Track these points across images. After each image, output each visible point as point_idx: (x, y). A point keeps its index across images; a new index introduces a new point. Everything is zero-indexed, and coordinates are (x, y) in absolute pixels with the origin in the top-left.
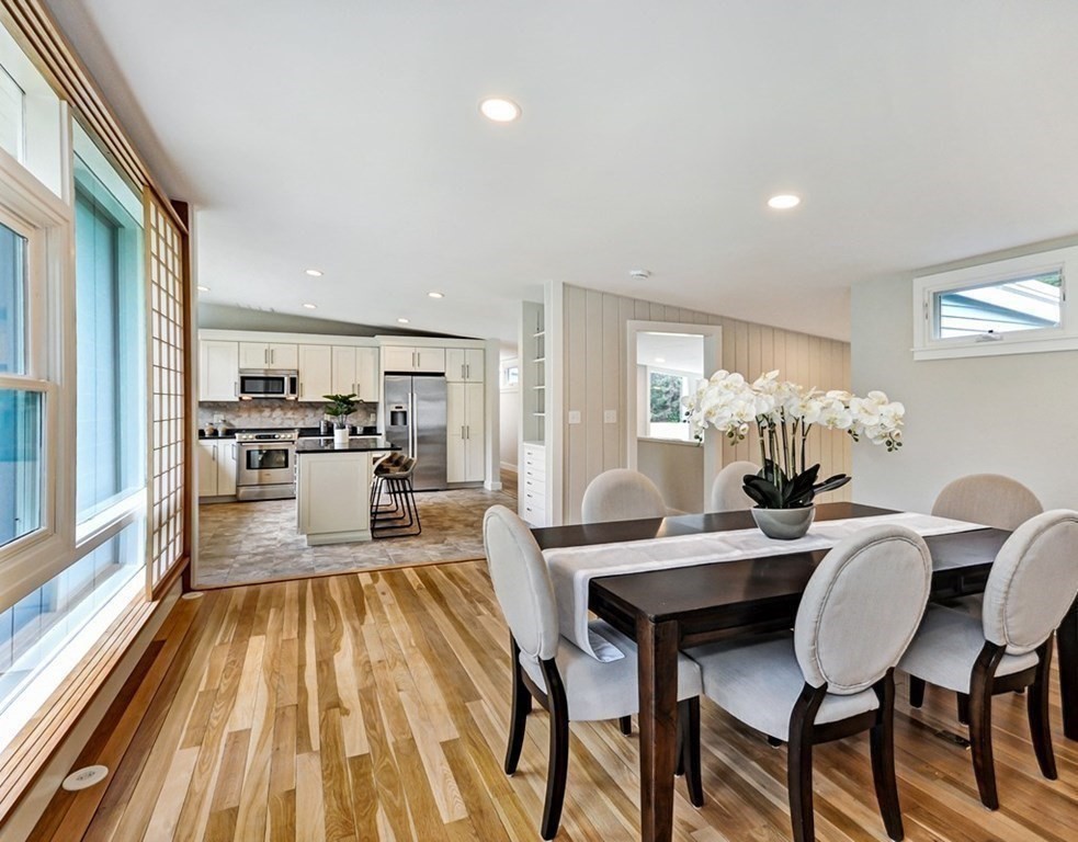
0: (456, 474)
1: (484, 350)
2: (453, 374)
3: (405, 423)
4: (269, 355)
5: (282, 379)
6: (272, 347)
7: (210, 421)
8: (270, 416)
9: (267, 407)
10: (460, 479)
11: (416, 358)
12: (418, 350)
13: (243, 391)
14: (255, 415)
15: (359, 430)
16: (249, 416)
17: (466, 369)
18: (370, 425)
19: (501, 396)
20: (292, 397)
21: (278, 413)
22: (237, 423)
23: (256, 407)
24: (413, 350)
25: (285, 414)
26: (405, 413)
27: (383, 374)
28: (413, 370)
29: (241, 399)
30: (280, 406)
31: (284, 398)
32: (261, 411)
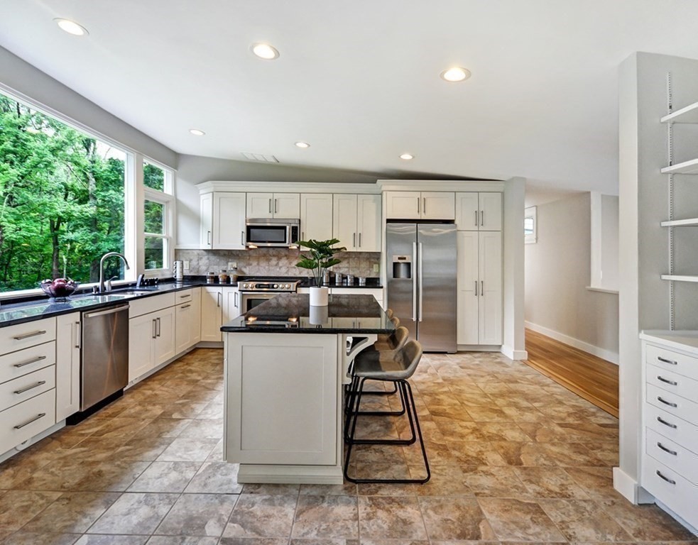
0: (468, 334)
1: (503, 193)
2: (464, 221)
3: (409, 275)
4: (273, 205)
5: (284, 228)
6: (276, 196)
7: (224, 268)
8: (277, 265)
9: (274, 256)
10: (472, 340)
11: (421, 204)
12: (424, 195)
13: (248, 240)
14: (263, 264)
15: (362, 282)
16: (258, 264)
17: (479, 217)
18: (373, 276)
19: (526, 247)
20: (294, 246)
21: (284, 262)
22: (248, 271)
23: (265, 255)
24: (417, 195)
25: (290, 263)
26: (409, 265)
27: (385, 221)
28: (418, 217)
29: (247, 247)
30: (286, 256)
31: (288, 247)
32: (269, 260)
